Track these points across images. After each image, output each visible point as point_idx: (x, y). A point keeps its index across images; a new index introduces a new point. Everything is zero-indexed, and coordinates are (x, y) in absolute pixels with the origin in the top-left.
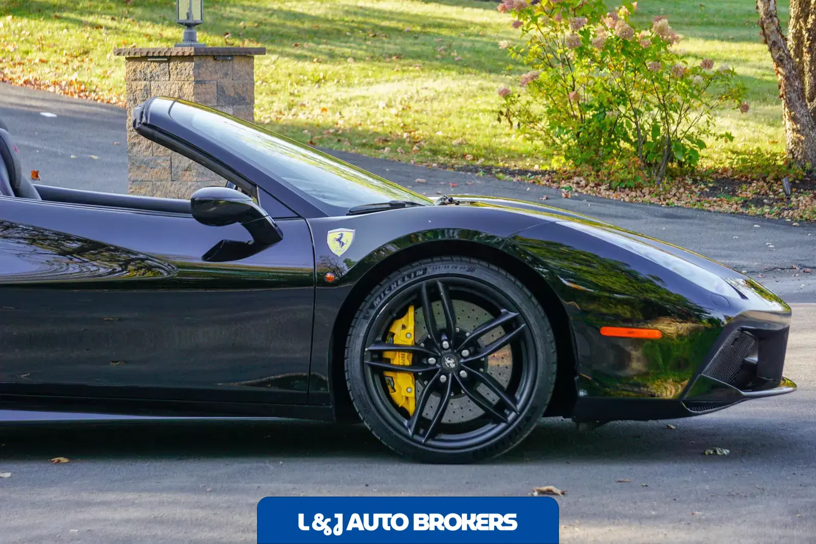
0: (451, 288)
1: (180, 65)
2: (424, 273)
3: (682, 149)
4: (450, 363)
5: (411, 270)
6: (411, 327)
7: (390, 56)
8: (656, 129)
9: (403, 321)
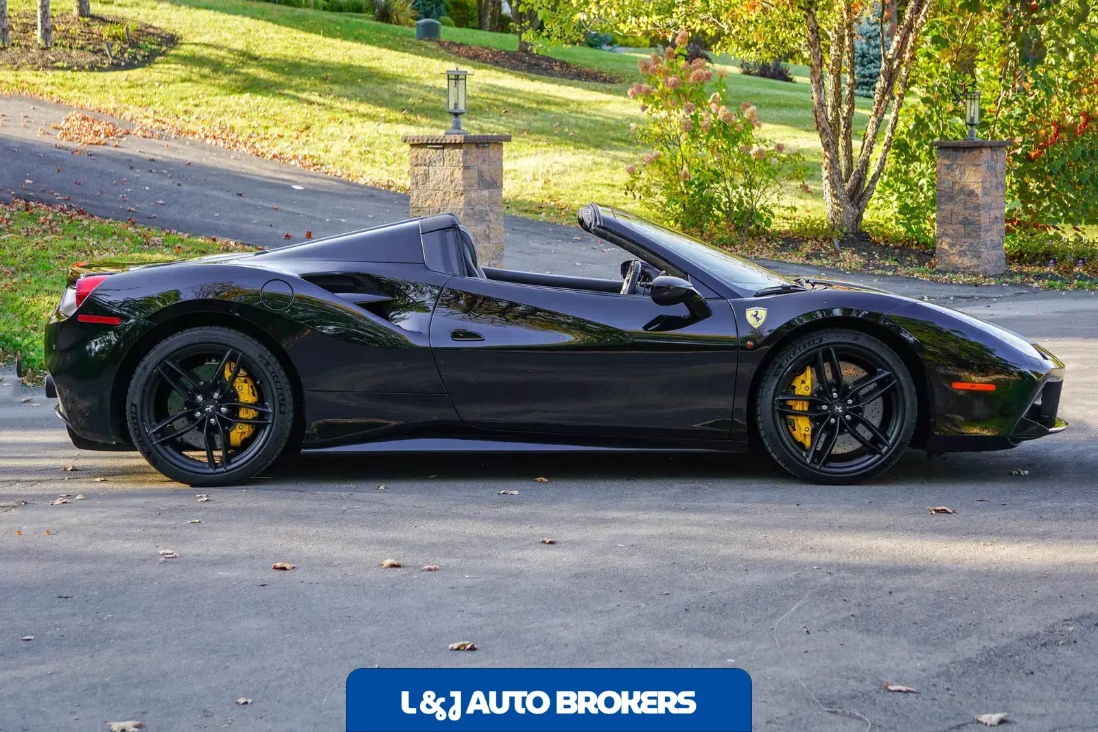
0: (840, 353)
1: (452, 152)
2: (821, 341)
3: (760, 217)
4: (839, 409)
5: (810, 339)
6: (808, 383)
7: (523, 131)
8: (740, 201)
9: (802, 377)
